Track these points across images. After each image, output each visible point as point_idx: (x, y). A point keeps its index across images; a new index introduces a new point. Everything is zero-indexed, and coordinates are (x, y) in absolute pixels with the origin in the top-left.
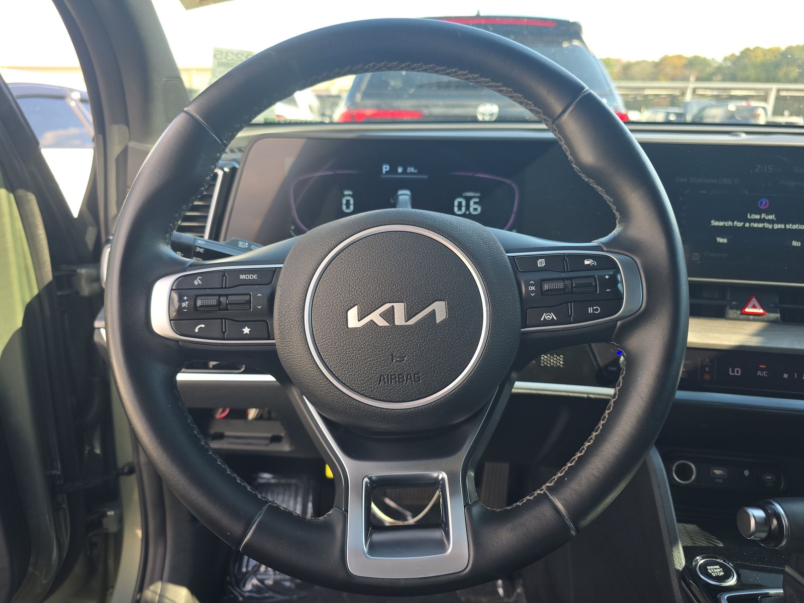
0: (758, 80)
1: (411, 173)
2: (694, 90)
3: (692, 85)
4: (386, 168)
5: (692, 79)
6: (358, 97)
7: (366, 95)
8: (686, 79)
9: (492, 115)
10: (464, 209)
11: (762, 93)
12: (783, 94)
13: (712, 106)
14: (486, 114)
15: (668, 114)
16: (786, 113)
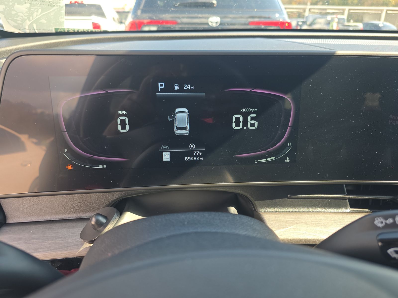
0: (339, 5)
1: (188, 91)
2: (310, 9)
3: (309, 6)
4: (161, 86)
5: (309, 4)
6: (139, 12)
7: (143, 11)
8: (306, 4)
9: (217, 23)
10: (241, 124)
11: (341, 11)
12: (351, 11)
13: (319, 18)
14: (213, 22)
15: (298, 22)
16: (352, 21)
